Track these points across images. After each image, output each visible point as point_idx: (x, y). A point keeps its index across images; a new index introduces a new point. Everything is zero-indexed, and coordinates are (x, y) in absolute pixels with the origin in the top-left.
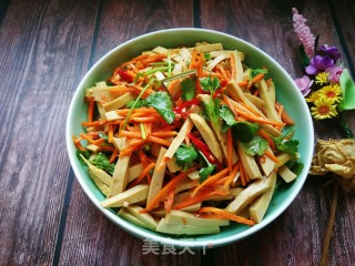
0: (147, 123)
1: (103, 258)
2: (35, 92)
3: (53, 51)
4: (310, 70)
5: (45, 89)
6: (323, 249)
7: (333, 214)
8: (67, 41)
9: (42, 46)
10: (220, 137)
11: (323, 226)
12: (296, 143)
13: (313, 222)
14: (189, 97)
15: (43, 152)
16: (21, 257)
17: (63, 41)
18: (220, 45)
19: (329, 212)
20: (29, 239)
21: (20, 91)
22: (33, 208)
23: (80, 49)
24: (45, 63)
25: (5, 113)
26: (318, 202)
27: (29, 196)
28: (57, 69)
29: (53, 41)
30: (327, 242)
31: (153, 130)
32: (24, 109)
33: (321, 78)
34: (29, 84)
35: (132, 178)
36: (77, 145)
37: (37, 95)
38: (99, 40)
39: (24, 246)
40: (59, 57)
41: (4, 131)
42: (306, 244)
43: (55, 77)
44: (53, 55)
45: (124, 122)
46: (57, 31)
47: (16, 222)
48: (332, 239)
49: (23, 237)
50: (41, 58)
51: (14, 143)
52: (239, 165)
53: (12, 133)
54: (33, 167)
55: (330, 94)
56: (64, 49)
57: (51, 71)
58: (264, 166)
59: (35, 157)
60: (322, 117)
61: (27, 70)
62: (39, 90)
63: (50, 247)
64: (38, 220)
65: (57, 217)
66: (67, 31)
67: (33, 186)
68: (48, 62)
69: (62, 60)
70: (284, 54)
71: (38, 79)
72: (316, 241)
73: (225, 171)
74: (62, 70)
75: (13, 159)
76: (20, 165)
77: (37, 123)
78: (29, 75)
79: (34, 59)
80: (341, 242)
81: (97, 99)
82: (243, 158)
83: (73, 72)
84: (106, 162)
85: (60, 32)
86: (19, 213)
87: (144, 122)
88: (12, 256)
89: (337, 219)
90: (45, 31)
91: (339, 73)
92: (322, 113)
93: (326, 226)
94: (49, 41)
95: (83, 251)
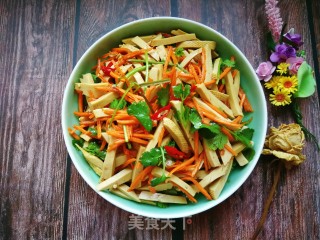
0: (129, 125)
1: (100, 217)
2: (30, 76)
3: (40, 31)
4: (274, 57)
5: (37, 73)
6: (263, 210)
7: (276, 183)
8: (52, 19)
9: (29, 26)
10: (188, 136)
11: (266, 193)
12: (252, 131)
13: (259, 190)
14: (164, 103)
15: (44, 133)
16: (40, 217)
17: (47, 20)
18: (193, 35)
19: (273, 182)
20: (43, 203)
21: (16, 74)
22: (43, 180)
23: (65, 29)
24: (34, 45)
25: (7, 97)
26: (265, 174)
27: (38, 171)
28: (46, 51)
29: (38, 20)
30: (267, 205)
31: (134, 131)
32: (22, 93)
33: (282, 68)
34: (23, 67)
35: (119, 165)
36: (72, 135)
37: (32, 78)
38: (82, 19)
39: (40, 209)
40: (46, 39)
41: (9, 114)
42: (252, 207)
43: (46, 60)
44: (40, 36)
45: (110, 120)
46: (41, 8)
47: (31, 192)
48: (272, 203)
49: (38, 202)
50: (30, 40)
51: (19, 125)
52: (203, 155)
53: (15, 115)
54: (38, 147)
55: (288, 84)
56: (50, 28)
57: (41, 53)
58: (223, 158)
59: (38, 138)
60: (278, 104)
61: (18, 53)
62: (33, 74)
63: (59, 209)
64: (48, 189)
65: (62, 187)
66: (50, 8)
67: (40, 162)
68: (37, 44)
69: (49, 41)
70: (253, 33)
71: (30, 62)
72: (259, 204)
73: (192, 159)
74: (50, 52)
75: (20, 139)
76: (26, 144)
77: (36, 106)
78: (21, 58)
79: (23, 41)
80: (278, 205)
81: (86, 93)
82: (206, 150)
83: (60, 54)
84: (97, 150)
85: (44, 9)
86: (32, 184)
87: (126, 125)
88: (32, 216)
89: (278, 188)
90: (29, 9)
91: (299, 64)
92: (279, 100)
93: (268, 193)
94: (34, 20)
95: (84, 212)
